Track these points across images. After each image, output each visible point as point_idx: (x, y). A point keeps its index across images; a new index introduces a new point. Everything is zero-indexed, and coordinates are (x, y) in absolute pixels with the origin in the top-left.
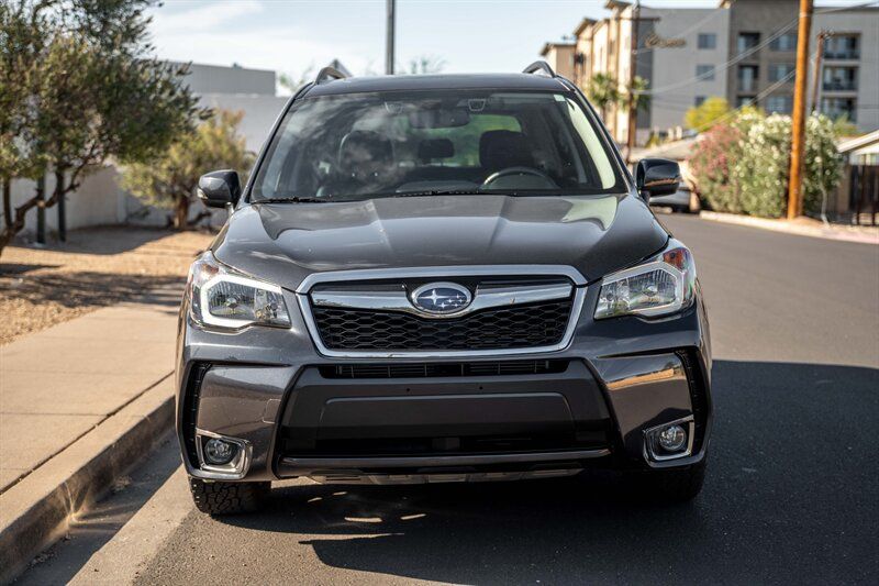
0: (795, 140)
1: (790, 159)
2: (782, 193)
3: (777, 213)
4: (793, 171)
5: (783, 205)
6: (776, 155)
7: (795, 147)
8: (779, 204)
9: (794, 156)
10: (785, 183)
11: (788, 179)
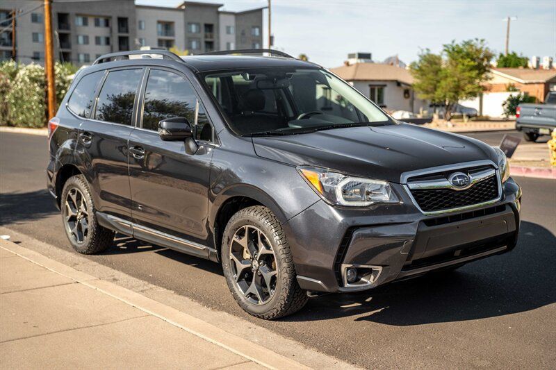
0: (49, 79)
1: (47, 92)
2: (44, 113)
3: (42, 125)
4: (50, 99)
5: (45, 120)
6: (38, 89)
7: (50, 84)
8: (42, 119)
9: (50, 89)
10: (45, 106)
11: (47, 103)
